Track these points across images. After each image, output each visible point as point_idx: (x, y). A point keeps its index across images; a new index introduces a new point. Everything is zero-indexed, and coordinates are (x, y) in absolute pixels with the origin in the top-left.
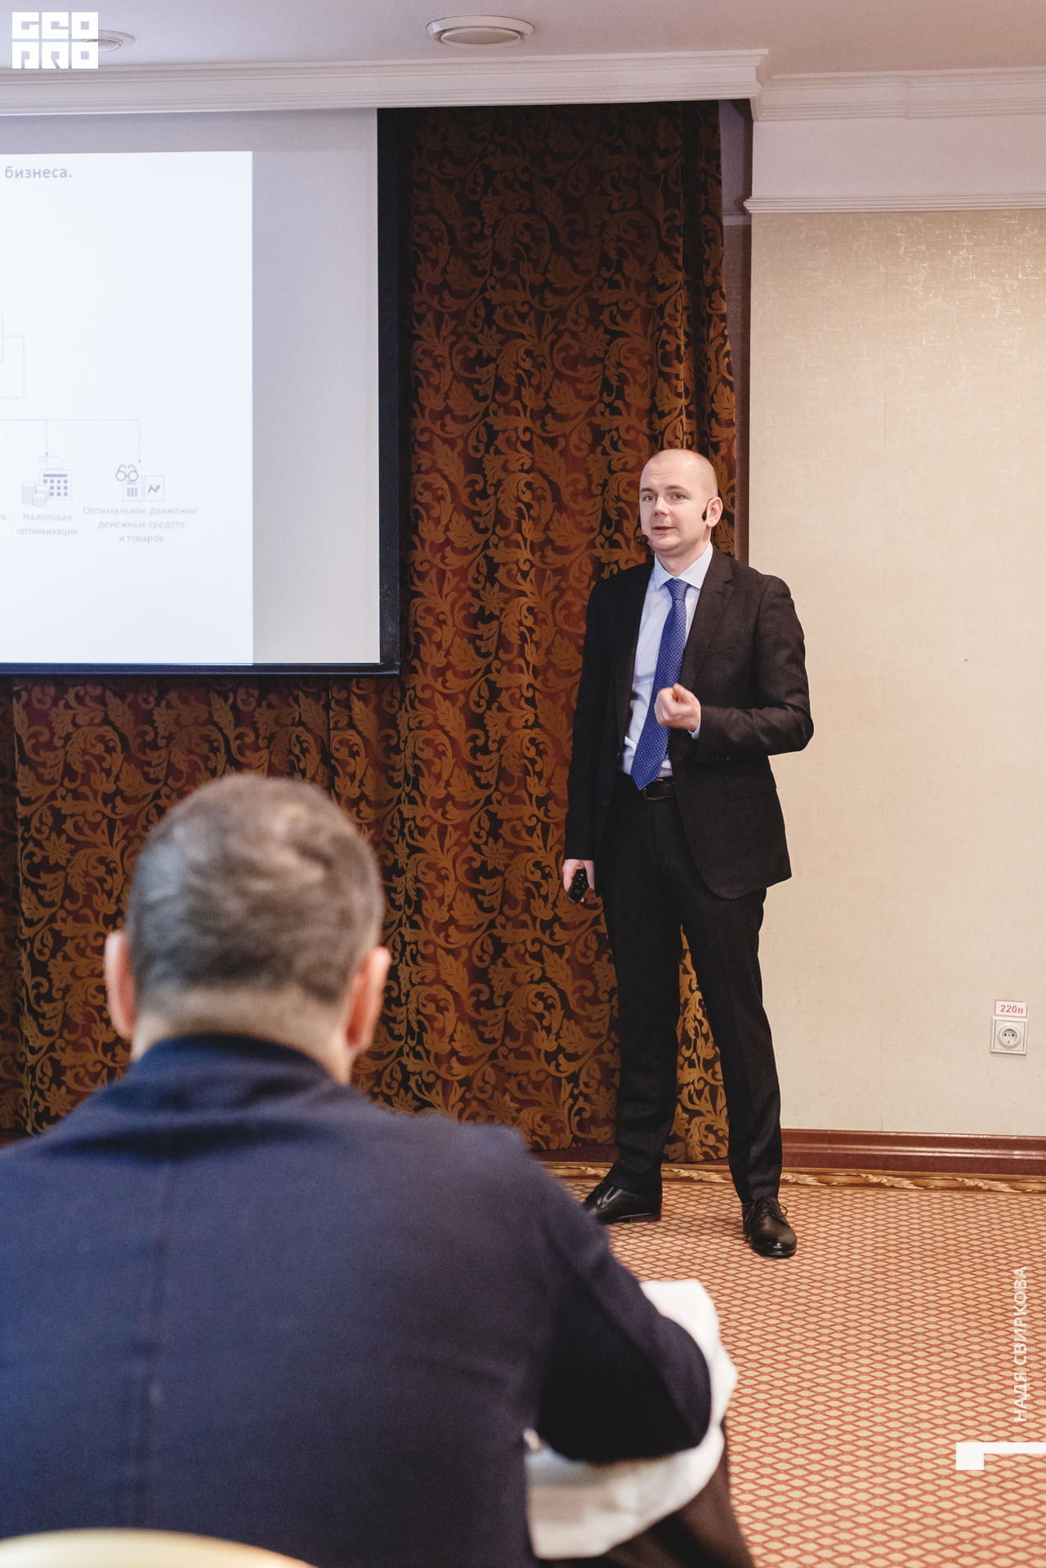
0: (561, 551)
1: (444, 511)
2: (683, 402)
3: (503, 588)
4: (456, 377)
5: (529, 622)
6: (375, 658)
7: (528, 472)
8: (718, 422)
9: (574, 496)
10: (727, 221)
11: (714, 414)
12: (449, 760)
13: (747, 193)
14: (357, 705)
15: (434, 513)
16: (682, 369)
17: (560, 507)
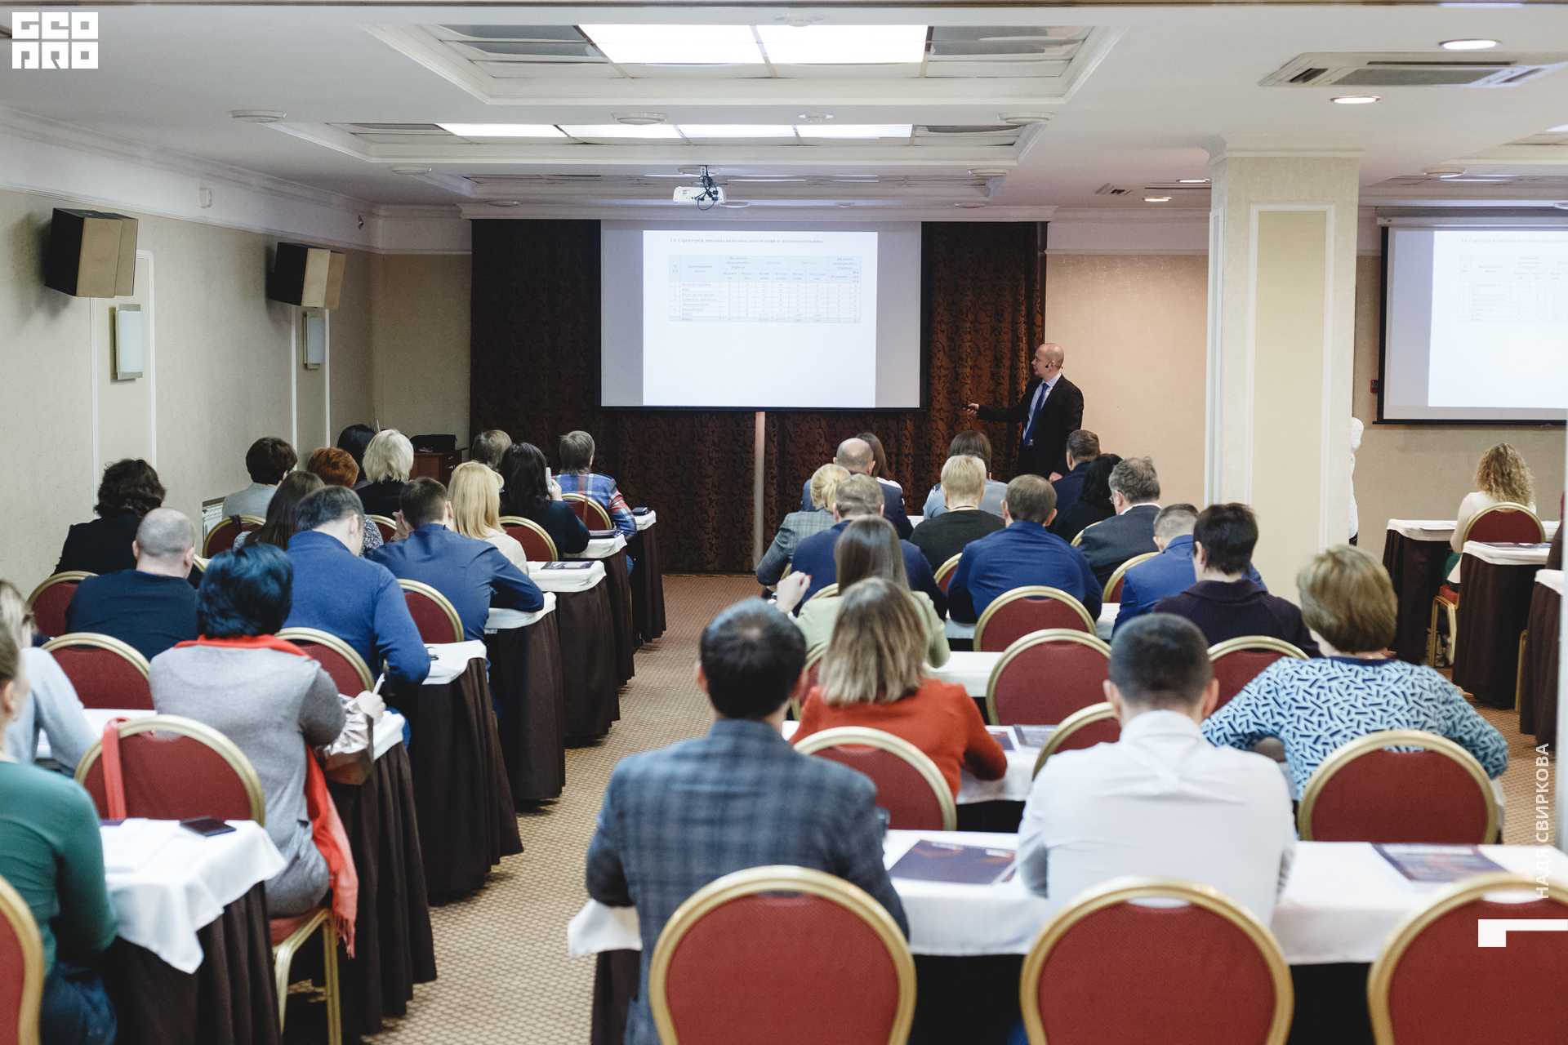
0: (980, 369)
1: (941, 355)
2: (1023, 319)
3: (961, 382)
4: (945, 309)
5: (969, 393)
6: (918, 406)
7: (969, 342)
8: (1036, 326)
9: (985, 350)
10: (1039, 254)
11: (1035, 323)
12: (941, 441)
13: (1045, 247)
14: (908, 422)
15: (938, 356)
16: (1023, 308)
17: (980, 354)
